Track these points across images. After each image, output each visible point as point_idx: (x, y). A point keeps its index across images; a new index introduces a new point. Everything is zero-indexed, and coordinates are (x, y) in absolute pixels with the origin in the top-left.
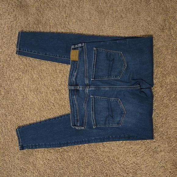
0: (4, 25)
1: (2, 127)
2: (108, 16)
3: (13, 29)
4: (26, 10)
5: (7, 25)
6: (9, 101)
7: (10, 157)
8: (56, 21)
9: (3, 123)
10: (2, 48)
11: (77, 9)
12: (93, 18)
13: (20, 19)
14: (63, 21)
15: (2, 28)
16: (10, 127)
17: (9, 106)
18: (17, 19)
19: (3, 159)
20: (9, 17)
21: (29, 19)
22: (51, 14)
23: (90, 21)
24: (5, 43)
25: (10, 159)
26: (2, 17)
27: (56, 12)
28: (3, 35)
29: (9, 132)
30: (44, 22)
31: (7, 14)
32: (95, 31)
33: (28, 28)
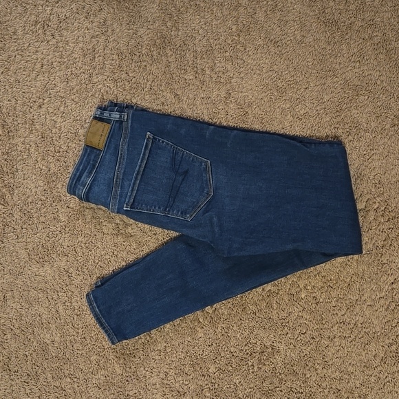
0: (72, 45)
1: (59, 305)
2: (349, 35)
3: (97, 56)
4: (133, 10)
5: (81, 45)
6: (80, 239)
7: (75, 380)
8: (211, 41)
9: (60, 294)
10: (65, 103)
11: (268, 12)
12: (309, 39)
13: (118, 30)
14: (230, 42)
15: (68, 53)
16: (79, 303)
17: (78, 250)
18: (110, 30)
19: (57, 384)
20: (87, 24)
21: (141, 32)
22: (200, 22)
23: (303, 45)
24: (75, 90)
25: (75, 386)
26: (70, 25)
27: (213, 17)
28: (69, 70)
29: (75, 317)
30: (179, 43)
31: (82, 17)
32: (314, 71)
33: (138, 54)
